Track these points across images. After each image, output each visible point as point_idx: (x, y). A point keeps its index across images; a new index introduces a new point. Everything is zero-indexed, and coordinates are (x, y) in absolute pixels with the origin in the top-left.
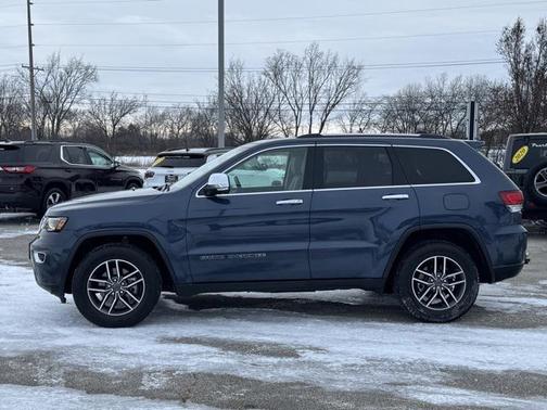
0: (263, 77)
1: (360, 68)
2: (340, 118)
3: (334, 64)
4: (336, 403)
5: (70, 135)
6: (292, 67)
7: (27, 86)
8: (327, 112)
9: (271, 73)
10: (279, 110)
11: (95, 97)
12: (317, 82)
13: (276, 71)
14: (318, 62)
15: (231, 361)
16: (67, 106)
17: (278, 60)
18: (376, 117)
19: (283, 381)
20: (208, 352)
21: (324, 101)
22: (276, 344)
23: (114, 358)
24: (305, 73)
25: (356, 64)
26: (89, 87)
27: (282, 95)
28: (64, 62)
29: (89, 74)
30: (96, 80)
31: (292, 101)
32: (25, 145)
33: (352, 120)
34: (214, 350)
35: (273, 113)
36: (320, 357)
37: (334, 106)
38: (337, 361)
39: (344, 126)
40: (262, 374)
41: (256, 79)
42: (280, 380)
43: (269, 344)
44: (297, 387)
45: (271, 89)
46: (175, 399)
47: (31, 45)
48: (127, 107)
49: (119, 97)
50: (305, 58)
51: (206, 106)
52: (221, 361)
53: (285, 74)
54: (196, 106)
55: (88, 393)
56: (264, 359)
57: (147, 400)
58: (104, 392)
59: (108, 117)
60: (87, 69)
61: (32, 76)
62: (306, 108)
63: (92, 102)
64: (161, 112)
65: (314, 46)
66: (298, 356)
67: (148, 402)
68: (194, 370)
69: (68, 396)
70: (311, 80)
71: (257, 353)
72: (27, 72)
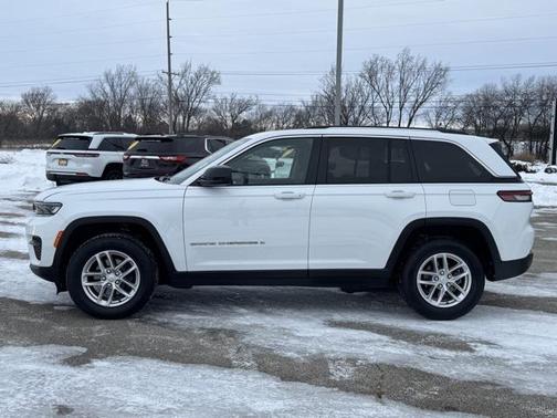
0: (360, 79)
1: (447, 70)
2: (426, 114)
3: (423, 67)
4: (539, 409)
5: (196, 128)
6: (385, 70)
7: (165, 89)
8: (415, 109)
9: (367, 75)
10: (372, 107)
11: (218, 97)
12: (407, 83)
13: (371, 74)
14: (409, 65)
15: (408, 352)
16: (195, 104)
17: (373, 63)
18: (459, 113)
19: (470, 379)
20: (380, 340)
21: (413, 99)
22: (444, 335)
23: (293, 342)
24: (397, 74)
25: (443, 66)
26: (214, 89)
27: (375, 94)
28: (195, 69)
29: (214, 79)
30: (219, 83)
31: (384, 99)
32: (177, 138)
33: (438, 116)
34: (385, 338)
35: (367, 110)
36: (496, 353)
37: (421, 103)
38: (516, 359)
39: (430, 122)
40: (447, 370)
41: (353, 80)
42: (467, 378)
43: (436, 335)
44: (489, 388)
45: (366, 89)
46: (370, 393)
47: (169, 54)
48: (244, 106)
49: (238, 97)
50: (397, 62)
51: (310, 104)
52: (398, 351)
53: (379, 75)
54: (300, 103)
55: (283, 379)
56: (439, 352)
57: (342, 393)
58: (296, 380)
59: (228, 114)
60: (212, 74)
61: (170, 80)
62: (397, 105)
63: (216, 101)
64: (269, 109)
65: (406, 51)
66: (471, 350)
67: (343, 395)
68: (373, 359)
69: (265, 382)
70: (402, 81)
71: (428, 344)
72: (166, 77)
